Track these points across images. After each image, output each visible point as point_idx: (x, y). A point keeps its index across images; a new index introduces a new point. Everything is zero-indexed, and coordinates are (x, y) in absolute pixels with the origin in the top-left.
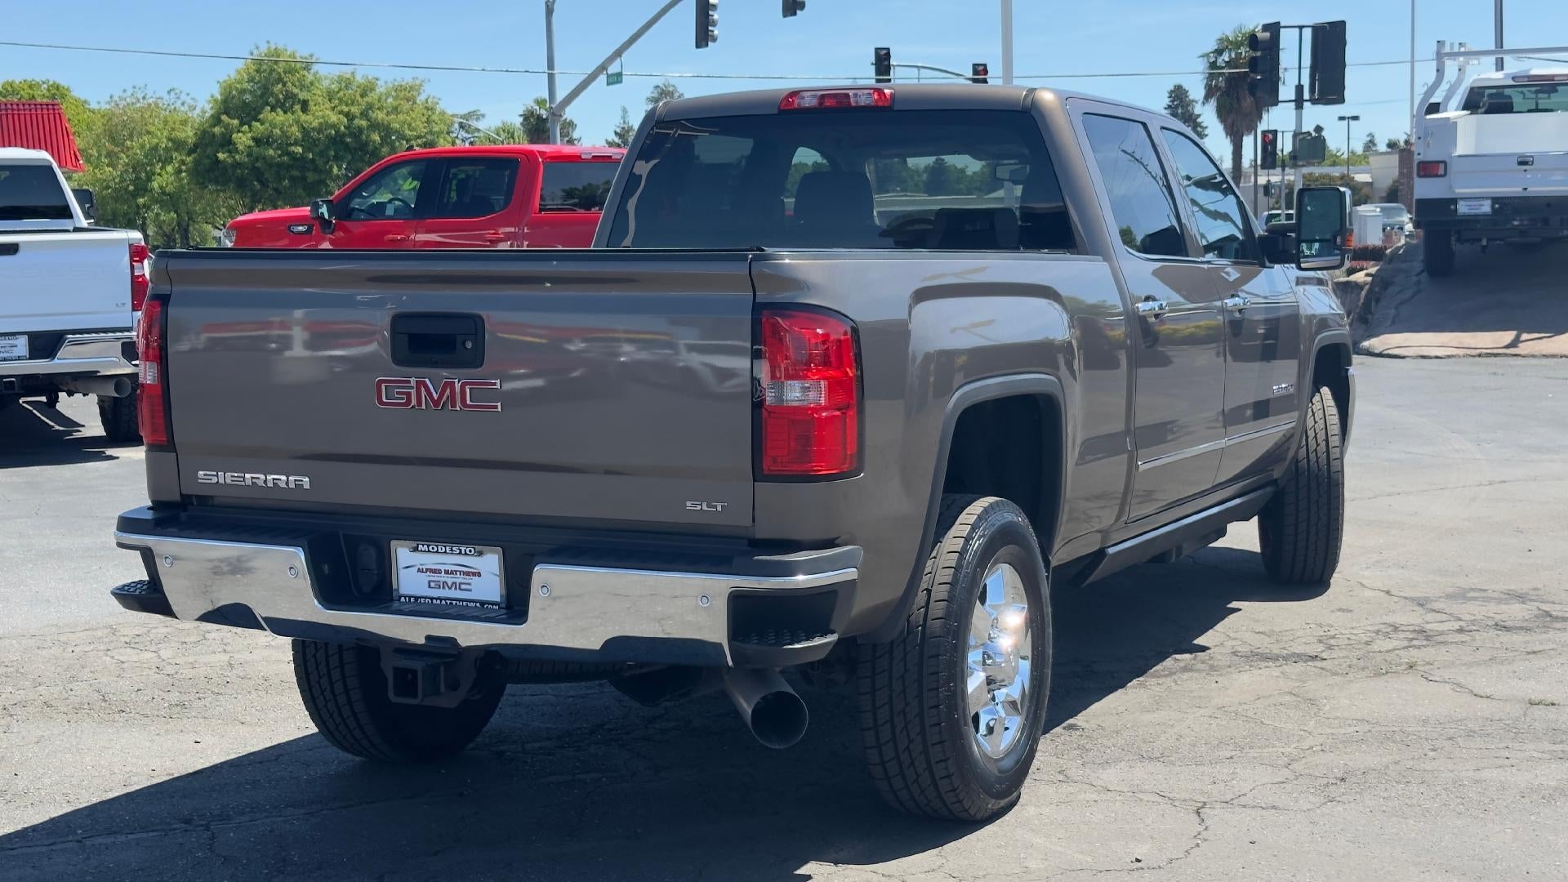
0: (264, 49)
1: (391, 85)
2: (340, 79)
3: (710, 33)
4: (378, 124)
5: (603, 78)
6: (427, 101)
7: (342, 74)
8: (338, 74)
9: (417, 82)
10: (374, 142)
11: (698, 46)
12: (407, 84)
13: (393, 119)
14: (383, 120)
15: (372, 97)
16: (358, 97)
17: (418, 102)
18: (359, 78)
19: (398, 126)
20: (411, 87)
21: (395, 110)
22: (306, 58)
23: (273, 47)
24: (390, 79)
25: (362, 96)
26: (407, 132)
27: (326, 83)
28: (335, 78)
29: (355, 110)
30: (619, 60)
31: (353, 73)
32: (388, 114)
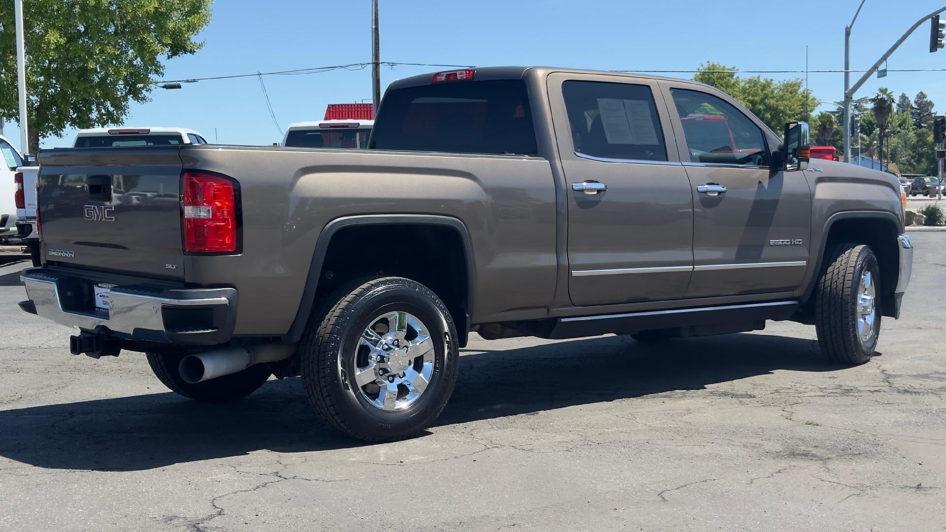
0: (706, 66)
1: (782, 83)
2: (750, 81)
3: (938, 42)
4: (771, 107)
5: (875, 74)
6: (804, 93)
7: (752, 78)
8: (749, 78)
9: (799, 81)
10: (767, 118)
11: (931, 51)
12: (792, 82)
13: (780, 104)
14: (773, 104)
15: (768, 91)
16: (760, 92)
17: (799, 93)
18: (762, 80)
19: (783, 108)
20: (794, 84)
21: (782, 98)
22: (730, 70)
23: (711, 64)
24: (782, 80)
25: (762, 90)
26: (788, 112)
27: (742, 84)
28: (748, 80)
29: (757, 99)
30: (885, 62)
31: (759, 77)
32: (777, 101)
